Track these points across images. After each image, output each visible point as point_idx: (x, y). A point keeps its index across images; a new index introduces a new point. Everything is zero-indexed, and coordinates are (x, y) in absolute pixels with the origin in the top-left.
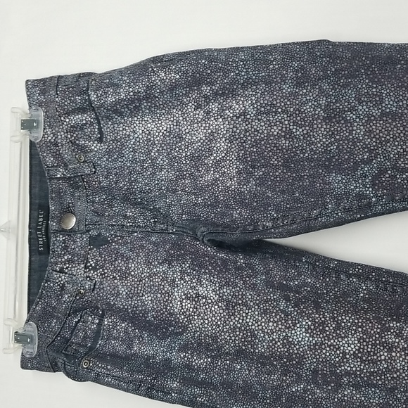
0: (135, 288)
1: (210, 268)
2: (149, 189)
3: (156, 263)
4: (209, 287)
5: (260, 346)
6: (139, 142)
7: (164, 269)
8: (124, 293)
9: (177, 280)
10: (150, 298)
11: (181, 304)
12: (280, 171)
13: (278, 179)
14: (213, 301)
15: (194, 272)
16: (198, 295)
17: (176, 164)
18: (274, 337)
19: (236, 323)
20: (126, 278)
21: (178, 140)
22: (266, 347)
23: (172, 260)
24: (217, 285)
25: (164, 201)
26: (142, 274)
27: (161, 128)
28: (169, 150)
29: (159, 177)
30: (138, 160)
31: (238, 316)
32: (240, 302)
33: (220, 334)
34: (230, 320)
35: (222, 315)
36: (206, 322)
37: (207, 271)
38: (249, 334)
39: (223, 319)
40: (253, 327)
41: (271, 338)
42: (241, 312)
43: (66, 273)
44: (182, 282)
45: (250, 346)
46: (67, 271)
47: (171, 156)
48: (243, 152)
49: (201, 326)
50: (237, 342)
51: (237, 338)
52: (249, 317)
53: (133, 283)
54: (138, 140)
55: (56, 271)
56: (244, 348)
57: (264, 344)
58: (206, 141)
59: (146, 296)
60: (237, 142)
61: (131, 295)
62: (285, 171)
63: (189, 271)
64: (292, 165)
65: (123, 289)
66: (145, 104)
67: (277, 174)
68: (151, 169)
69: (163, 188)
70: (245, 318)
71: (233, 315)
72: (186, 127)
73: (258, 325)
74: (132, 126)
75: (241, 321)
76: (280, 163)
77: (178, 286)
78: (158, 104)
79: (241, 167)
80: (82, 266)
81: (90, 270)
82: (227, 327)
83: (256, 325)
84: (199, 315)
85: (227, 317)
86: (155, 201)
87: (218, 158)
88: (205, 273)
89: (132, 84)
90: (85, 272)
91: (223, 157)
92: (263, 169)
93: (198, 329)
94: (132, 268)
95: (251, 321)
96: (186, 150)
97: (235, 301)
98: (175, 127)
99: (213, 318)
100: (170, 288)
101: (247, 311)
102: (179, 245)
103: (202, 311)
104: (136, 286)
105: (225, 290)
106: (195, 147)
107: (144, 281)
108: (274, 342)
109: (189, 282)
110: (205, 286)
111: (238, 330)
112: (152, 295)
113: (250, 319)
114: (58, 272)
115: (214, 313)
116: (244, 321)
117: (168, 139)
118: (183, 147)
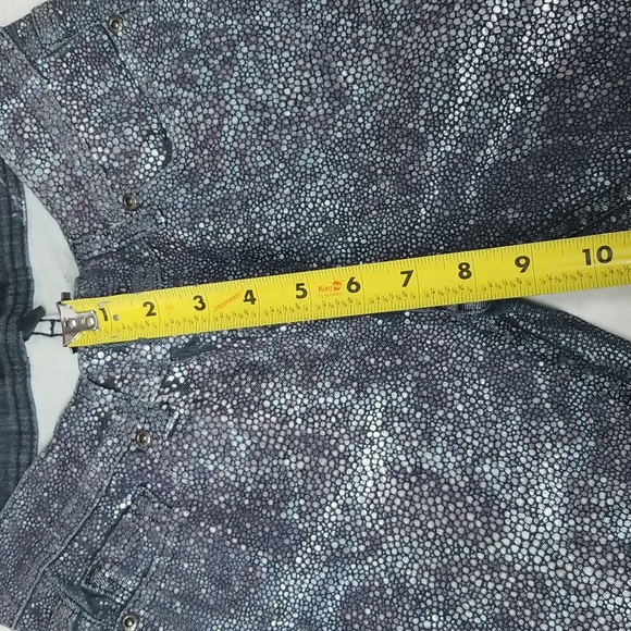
0: (269, 437)
1: (460, 408)
2: (298, 226)
3: (328, 384)
4: (449, 454)
5: (553, 616)
6: (245, 131)
7: (344, 400)
8: (243, 447)
9: (373, 428)
10: (301, 465)
11: (375, 485)
12: (585, 88)
13: (587, 105)
14: (455, 488)
15: (418, 415)
16: (418, 470)
17: (346, 157)
18: (593, 604)
19: (503, 551)
20: (250, 413)
21: (336, 104)
22: (568, 621)
23: (368, 380)
24: (470, 452)
25: (341, 243)
26: (290, 406)
27: (287, 91)
28: (321, 132)
29: (313, 194)
30: (253, 171)
31: (511, 536)
32: (520, 502)
33: (460, 570)
34: (488, 540)
35: (471, 526)
36: (431, 535)
37: (450, 416)
38: (531, 583)
39: (471, 536)
40: (544, 569)
41: (584, 605)
42: (519, 528)
43: (117, 390)
44: (385, 434)
45: (528, 612)
46: (120, 385)
47: (328, 142)
48: (488, 76)
49: (415, 544)
50: (498, 597)
51: (500, 587)
52: (536, 543)
53: (266, 426)
54: (241, 127)
55: (97, 383)
56: (512, 613)
57: (565, 614)
58: (399, 84)
59: (293, 459)
60: (468, 57)
61: (258, 453)
62: (597, 83)
63: (405, 410)
64: (609, 64)
65: (239, 438)
66: (245, 50)
67: (581, 95)
68: (289, 183)
69: (331, 215)
70: (526, 544)
71: (499, 530)
72: (344, 73)
73: (557, 568)
74: (222, 103)
75: (515, 549)
76: (579, 71)
77: (372, 443)
78: (271, 43)
79: (495, 111)
80: (157, 379)
81: (172, 390)
82: (481, 556)
83: (552, 566)
84: (413, 517)
85: (482, 532)
86: (319, 247)
87: (435, 109)
88: (444, 419)
89: (209, 14)
90: (160, 394)
91: (446, 102)
92: (546, 99)
93: (407, 550)
94: (268, 393)
95: (541, 553)
96: (360, 120)
97: (508, 497)
98: (319, 81)
99: (449, 530)
100: (352, 447)
101: (533, 529)
102: (393, 344)
103: (425, 508)
104: (271, 433)
105: (486, 468)
106: (380, 108)
107: (291, 424)
108: (590, 615)
109: (402, 437)
110: (439, 450)
111: (504, 568)
112: (307, 459)
113: (539, 548)
114: (101, 385)
115: (452, 517)
116: (524, 551)
117: (310, 109)
118: (352, 116)
